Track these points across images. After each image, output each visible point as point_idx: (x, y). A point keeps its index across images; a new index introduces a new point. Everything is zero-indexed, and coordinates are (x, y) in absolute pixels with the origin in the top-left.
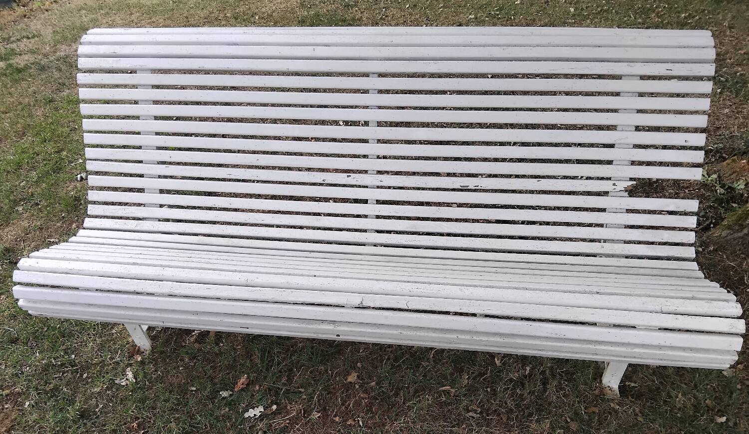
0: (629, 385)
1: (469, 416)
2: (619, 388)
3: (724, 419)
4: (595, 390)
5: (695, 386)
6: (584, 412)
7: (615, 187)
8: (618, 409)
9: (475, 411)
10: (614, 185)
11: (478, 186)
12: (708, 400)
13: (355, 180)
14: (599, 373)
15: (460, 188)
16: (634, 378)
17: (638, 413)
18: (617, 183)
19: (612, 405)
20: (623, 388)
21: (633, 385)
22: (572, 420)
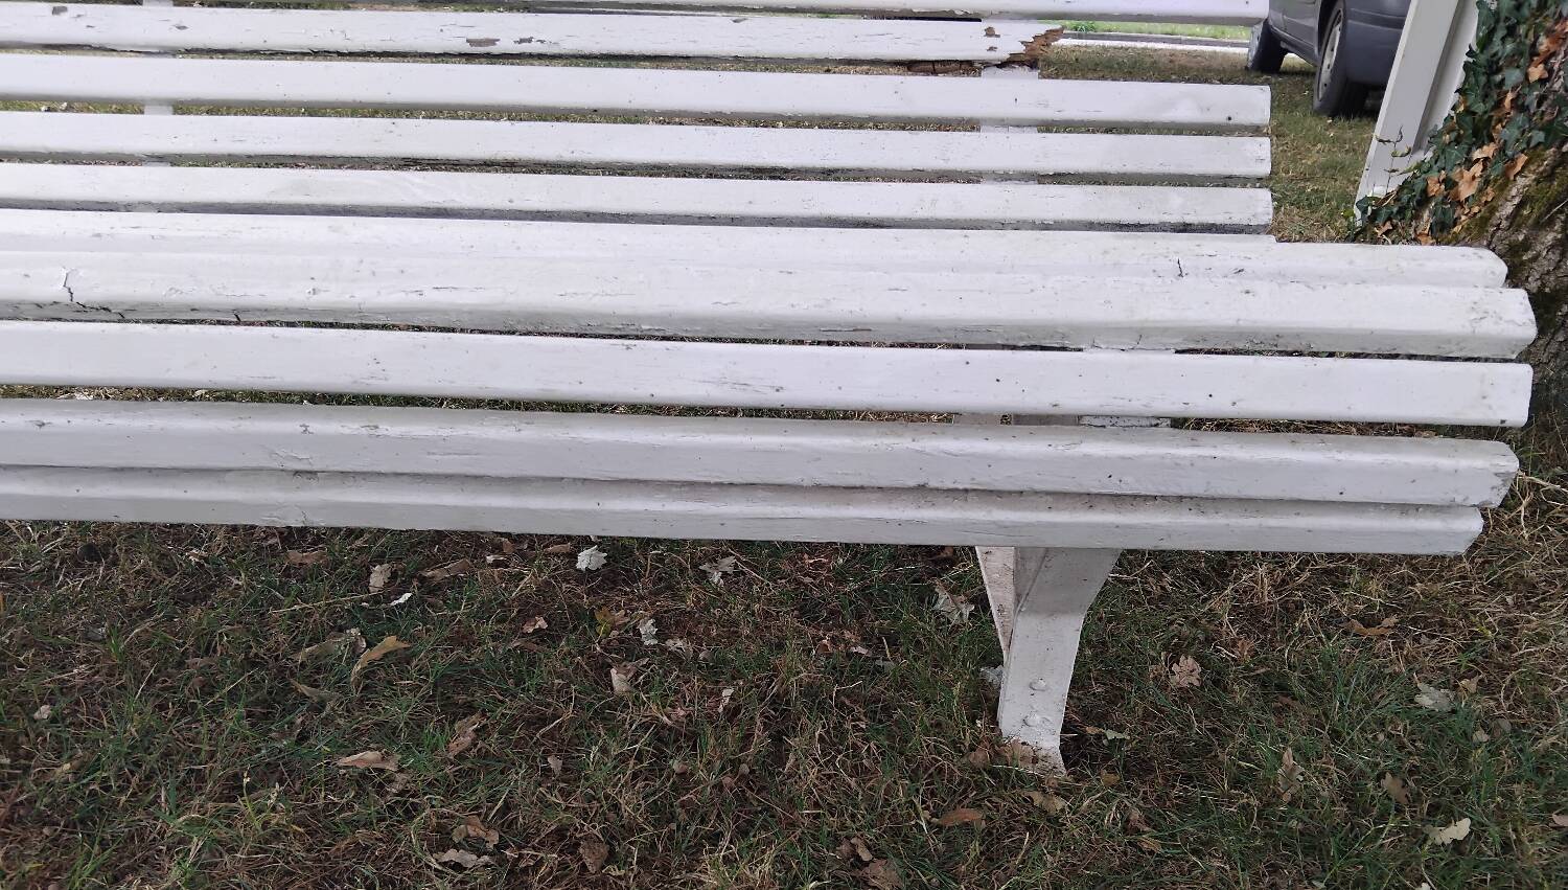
0: (1099, 737)
1: (444, 864)
2: (1062, 752)
3: (1461, 829)
4: (972, 749)
5: (1335, 735)
6: (928, 823)
7: (992, 41)
8: (1063, 810)
9: (476, 846)
10: (990, 33)
11: (529, 40)
12: (1388, 776)
13: (83, 23)
14: (987, 700)
15: (468, 49)
16: (1117, 716)
17: (1139, 825)
18: (998, 27)
19: (1038, 798)
20: (1075, 745)
21: (1111, 735)
22: (879, 854)
